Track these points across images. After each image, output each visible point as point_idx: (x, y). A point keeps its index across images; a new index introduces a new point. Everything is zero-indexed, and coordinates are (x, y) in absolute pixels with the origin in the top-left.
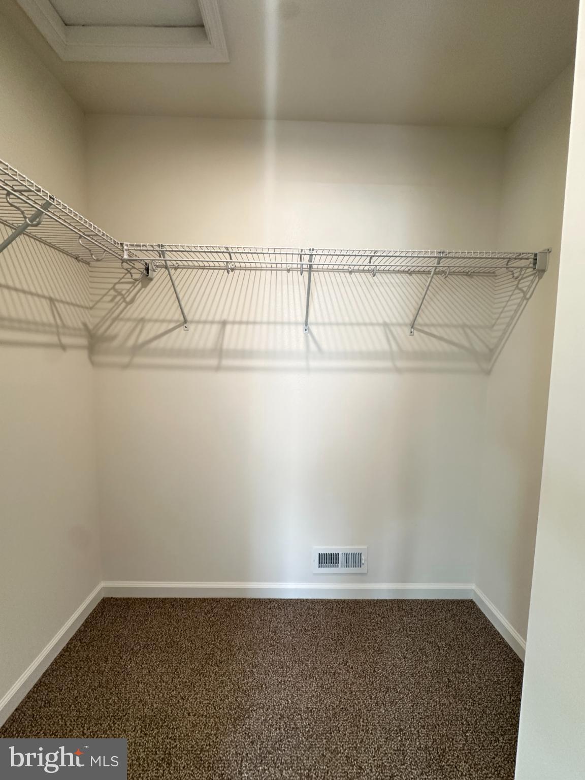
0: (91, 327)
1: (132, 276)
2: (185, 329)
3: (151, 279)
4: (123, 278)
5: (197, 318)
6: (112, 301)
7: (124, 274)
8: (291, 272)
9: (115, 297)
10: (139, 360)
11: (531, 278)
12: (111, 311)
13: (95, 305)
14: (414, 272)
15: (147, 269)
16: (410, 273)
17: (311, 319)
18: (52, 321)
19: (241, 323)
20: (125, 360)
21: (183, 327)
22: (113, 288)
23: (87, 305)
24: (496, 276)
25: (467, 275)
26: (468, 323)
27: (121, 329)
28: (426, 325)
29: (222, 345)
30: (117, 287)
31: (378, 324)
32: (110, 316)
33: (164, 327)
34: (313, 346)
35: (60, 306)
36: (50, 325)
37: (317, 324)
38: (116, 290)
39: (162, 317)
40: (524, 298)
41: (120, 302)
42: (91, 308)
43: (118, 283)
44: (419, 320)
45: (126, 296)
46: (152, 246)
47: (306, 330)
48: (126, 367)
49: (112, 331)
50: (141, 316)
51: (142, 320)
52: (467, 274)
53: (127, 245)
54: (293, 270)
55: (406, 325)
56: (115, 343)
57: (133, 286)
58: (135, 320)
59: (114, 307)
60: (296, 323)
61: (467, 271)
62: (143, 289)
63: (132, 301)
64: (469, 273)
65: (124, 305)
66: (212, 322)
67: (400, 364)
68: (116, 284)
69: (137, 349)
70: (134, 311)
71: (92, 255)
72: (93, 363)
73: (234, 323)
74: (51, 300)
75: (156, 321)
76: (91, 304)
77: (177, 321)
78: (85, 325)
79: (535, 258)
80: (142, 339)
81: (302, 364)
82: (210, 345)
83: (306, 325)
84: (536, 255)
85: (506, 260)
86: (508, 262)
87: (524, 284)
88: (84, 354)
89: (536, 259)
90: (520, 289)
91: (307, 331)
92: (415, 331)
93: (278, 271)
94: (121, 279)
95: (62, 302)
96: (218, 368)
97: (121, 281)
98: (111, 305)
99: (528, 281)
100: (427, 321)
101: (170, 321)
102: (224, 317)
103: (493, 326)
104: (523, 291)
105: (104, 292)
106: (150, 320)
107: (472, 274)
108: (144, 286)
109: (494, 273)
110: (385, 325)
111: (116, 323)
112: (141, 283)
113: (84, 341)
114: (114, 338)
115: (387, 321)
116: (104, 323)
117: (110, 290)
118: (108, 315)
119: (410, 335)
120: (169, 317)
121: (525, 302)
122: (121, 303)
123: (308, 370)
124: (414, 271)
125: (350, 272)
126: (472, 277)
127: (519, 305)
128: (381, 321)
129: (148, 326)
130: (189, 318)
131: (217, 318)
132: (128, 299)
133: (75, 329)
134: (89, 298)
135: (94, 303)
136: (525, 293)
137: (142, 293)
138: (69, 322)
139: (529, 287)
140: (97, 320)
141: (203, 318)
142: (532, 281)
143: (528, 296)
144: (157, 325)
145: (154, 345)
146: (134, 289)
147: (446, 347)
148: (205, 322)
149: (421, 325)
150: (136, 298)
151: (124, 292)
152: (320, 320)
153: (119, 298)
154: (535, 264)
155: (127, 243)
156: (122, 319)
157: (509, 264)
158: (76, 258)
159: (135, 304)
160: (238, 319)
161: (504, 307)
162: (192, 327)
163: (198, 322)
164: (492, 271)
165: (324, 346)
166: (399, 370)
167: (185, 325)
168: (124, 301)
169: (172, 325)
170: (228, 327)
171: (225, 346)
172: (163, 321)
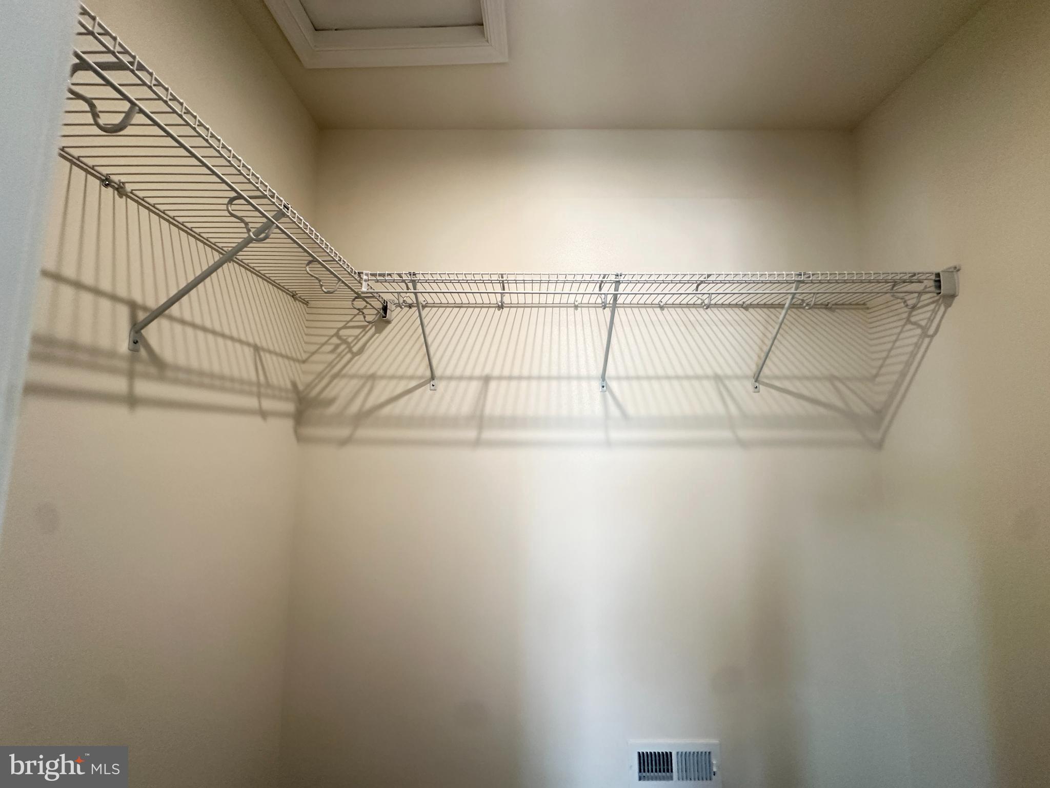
0: (301, 387)
1: (365, 317)
2: (432, 388)
3: (389, 322)
4: (351, 321)
5: (448, 372)
6: (333, 351)
7: (353, 316)
8: (579, 309)
9: (337, 346)
10: (362, 433)
11: (932, 307)
12: (331, 365)
13: (309, 357)
14: (752, 306)
15: (385, 309)
16: (745, 307)
17: (611, 371)
18: (253, 377)
19: (510, 378)
20: (344, 432)
21: (429, 385)
22: (337, 335)
23: (300, 358)
24: (868, 308)
25: (826, 308)
26: (836, 374)
27: (342, 389)
28: (777, 378)
29: (482, 410)
30: (342, 332)
31: (707, 377)
32: (329, 372)
33: (402, 386)
34: (614, 410)
35: (266, 357)
36: (250, 383)
37: (618, 378)
38: (339, 337)
39: (400, 372)
40: (924, 335)
41: (344, 353)
42: (304, 362)
43: (345, 327)
44: (766, 370)
45: (352, 345)
46: (400, 275)
47: (603, 387)
48: (344, 442)
49: (329, 393)
50: (371, 371)
51: (373, 377)
52: (826, 306)
53: (367, 275)
54: (581, 307)
55: (747, 377)
56: (333, 409)
57: (363, 331)
58: (361, 377)
59: (334, 359)
60: (589, 378)
61: (826, 303)
62: (377, 335)
63: (361, 351)
64: (830, 305)
65: (349, 356)
66: (471, 378)
67: (744, 434)
68: (340, 329)
69: (363, 417)
70: (361, 365)
71: (321, 286)
72: (300, 438)
73: (500, 378)
74: (257, 349)
75: (392, 377)
76: (305, 356)
77: (421, 378)
78: (294, 385)
79: (937, 279)
80: (370, 403)
81: (599, 435)
82: (466, 409)
83: (603, 378)
84: (938, 275)
85: (889, 284)
86: (894, 286)
87: (921, 316)
88: (289, 424)
89: (939, 281)
90: (915, 323)
91: (605, 388)
92: (761, 386)
93: (561, 309)
94: (348, 322)
95: (270, 352)
96: (477, 443)
97: (348, 325)
98: (331, 357)
99: (928, 311)
100: (777, 372)
101: (412, 378)
102: (487, 371)
103: (876, 376)
104: (919, 326)
105: (324, 339)
106: (382, 377)
107: (834, 307)
108: (379, 330)
109: (864, 304)
110: (717, 378)
111: (335, 381)
112: (374, 327)
113: (290, 407)
114: (331, 401)
115: (719, 372)
116: (320, 381)
117: (332, 336)
118: (327, 370)
119: (754, 392)
120: (410, 372)
121: (927, 340)
122: (346, 354)
123: (608, 444)
124: (751, 304)
125: (662, 308)
126: (834, 311)
127: (917, 346)
128: (709, 372)
129: (381, 384)
130: (438, 373)
131: (477, 372)
132: (355, 349)
133: (280, 389)
134: (302, 347)
135: (308, 355)
136: (925, 329)
137: (373, 342)
138: (274, 380)
139: (931, 320)
140: (310, 378)
141: (458, 373)
142: (935, 312)
143: (931, 332)
144: (393, 383)
145: (386, 411)
146: (364, 336)
147: (811, 408)
148: (461, 378)
149: (767, 377)
150: (366, 348)
151: (350, 340)
152: (622, 373)
153: (343, 347)
154: (939, 287)
155: (367, 272)
156: (344, 376)
157: (895, 288)
158: (293, 296)
159: (364, 356)
160: (506, 373)
161: (890, 351)
162: (441, 385)
163: (451, 378)
164: (862, 302)
165: (631, 410)
166: (743, 444)
167: (432, 383)
168: (350, 351)
169: (413, 383)
170: (493, 385)
171: (488, 411)
172: (401, 378)
